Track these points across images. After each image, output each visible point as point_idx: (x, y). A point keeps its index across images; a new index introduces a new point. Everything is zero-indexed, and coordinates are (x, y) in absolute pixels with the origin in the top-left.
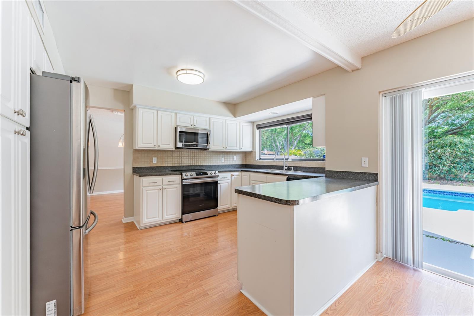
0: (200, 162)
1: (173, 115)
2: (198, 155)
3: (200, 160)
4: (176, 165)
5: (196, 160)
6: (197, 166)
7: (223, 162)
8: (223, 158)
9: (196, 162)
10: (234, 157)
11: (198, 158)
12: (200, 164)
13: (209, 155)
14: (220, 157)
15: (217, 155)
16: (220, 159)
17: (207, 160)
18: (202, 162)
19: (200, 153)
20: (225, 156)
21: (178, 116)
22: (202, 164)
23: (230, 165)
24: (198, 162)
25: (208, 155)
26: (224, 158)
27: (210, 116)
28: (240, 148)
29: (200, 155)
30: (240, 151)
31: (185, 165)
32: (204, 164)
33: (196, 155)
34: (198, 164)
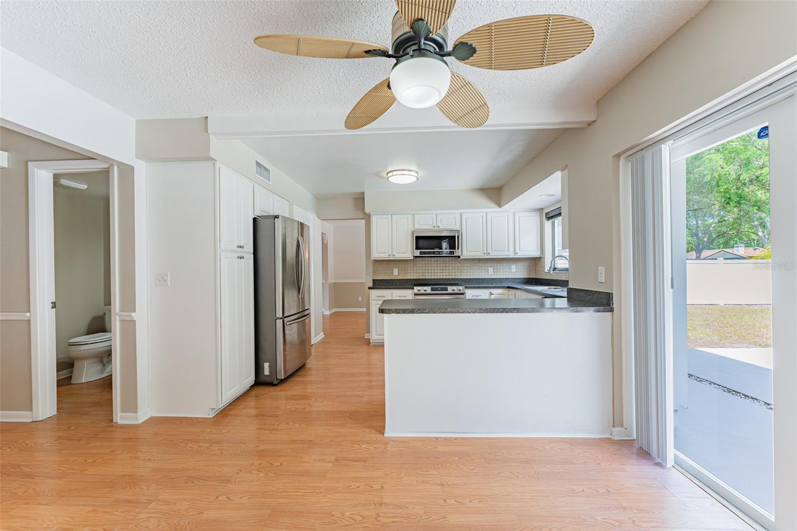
0: (453, 274)
1: (410, 217)
2: (450, 265)
3: (453, 271)
4: (421, 278)
5: (447, 271)
6: (449, 279)
7: (492, 273)
8: (492, 269)
9: (448, 274)
10: (512, 266)
11: (450, 268)
12: (453, 277)
13: (468, 265)
14: (486, 268)
15: (480, 265)
16: (486, 271)
17: (465, 271)
18: (456, 274)
19: (453, 262)
20: (496, 265)
21: (417, 217)
22: (457, 277)
23: (503, 278)
24: (450, 274)
25: (465, 265)
26: (494, 269)
27: (461, 211)
28: (515, 253)
29: (453, 265)
30: (514, 257)
31: (433, 277)
32: (460, 277)
33: (447, 265)
34: (450, 277)
